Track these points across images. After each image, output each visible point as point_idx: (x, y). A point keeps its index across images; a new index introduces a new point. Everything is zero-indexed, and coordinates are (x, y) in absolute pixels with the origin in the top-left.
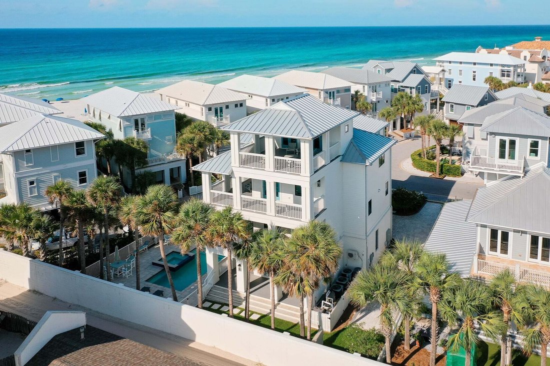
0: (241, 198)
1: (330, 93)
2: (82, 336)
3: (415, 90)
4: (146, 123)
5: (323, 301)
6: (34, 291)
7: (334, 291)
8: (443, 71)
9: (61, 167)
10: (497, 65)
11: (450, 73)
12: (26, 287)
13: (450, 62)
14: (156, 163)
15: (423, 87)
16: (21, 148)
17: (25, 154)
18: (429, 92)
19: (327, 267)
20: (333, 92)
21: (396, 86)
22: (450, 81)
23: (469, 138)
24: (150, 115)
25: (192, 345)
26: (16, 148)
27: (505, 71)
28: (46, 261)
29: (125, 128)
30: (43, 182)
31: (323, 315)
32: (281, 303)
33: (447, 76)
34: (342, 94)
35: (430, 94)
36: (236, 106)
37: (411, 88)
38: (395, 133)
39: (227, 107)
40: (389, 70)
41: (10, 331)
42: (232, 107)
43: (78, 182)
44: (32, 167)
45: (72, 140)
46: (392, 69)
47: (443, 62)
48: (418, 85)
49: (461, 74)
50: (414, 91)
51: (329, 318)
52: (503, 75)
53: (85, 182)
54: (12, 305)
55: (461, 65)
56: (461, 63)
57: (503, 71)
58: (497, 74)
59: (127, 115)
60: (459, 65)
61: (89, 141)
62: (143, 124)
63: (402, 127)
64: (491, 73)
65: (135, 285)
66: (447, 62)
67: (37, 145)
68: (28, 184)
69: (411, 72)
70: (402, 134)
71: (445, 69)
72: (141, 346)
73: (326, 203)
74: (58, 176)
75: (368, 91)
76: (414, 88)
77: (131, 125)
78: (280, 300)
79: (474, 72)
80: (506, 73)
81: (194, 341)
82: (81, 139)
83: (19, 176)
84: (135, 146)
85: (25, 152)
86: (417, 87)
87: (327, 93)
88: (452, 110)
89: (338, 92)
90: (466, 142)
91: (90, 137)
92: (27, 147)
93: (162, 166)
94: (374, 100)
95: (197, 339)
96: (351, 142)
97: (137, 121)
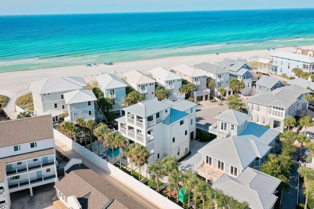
1: (195, 78)
2: (80, 166)
4: (115, 91)
6: (73, 150)
8: (271, 62)
9: (83, 109)
10: (301, 62)
11: (276, 63)
12: (71, 148)
13: (277, 57)
14: (117, 107)
15: (247, 75)
16: (72, 103)
17: (73, 105)
18: (251, 78)
20: (197, 78)
21: (234, 73)
22: (276, 67)
23: (251, 109)
24: (116, 89)
25: (110, 175)
26: (70, 103)
27: (306, 65)
28: (76, 141)
29: (107, 93)
30: (78, 114)
31: (148, 174)
33: (274, 64)
34: (202, 79)
36: (150, 84)
37: (240, 76)
39: (147, 85)
41: (65, 161)
42: (149, 85)
43: (89, 114)
44: (75, 109)
45: (86, 101)
46: (233, 65)
48: (244, 74)
49: (282, 64)
52: (305, 67)
53: (91, 114)
54: (67, 153)
56: (282, 58)
57: (305, 65)
58: (301, 67)
59: (107, 89)
60: (281, 59)
61: (92, 101)
62: (113, 92)
64: (298, 66)
65: (98, 154)
66: (275, 57)
67: (76, 102)
68: (74, 114)
69: (243, 67)
72: (93, 172)
74: (82, 112)
75: (216, 77)
77: (109, 92)
79: (289, 64)
80: (306, 66)
82: (89, 100)
83: (71, 112)
84: (108, 101)
86: (243, 76)
87: (193, 78)
88: (260, 89)
89: (199, 78)
91: (92, 100)
92: (73, 103)
93: (119, 108)
94: (219, 82)
95: (112, 173)
96: (169, 116)
97: (111, 90)
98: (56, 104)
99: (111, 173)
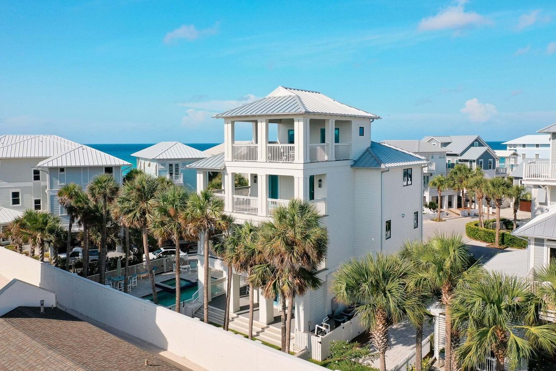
0: (233, 198)
2: (42, 310)
3: (476, 163)
4: (180, 169)
5: (317, 326)
7: (335, 320)
8: (515, 154)
13: (524, 146)
15: (486, 161)
16: (55, 165)
17: (59, 173)
18: (494, 168)
19: (307, 254)
21: (453, 160)
23: (541, 204)
24: (185, 162)
25: (162, 353)
26: (50, 165)
29: (159, 171)
31: (313, 338)
32: (271, 326)
35: (495, 170)
37: (471, 162)
38: (450, 210)
40: (445, 144)
45: (101, 163)
46: (449, 143)
47: (515, 146)
48: (480, 158)
50: (474, 165)
51: (320, 343)
55: (537, 148)
56: (537, 146)
59: (162, 158)
60: (535, 148)
61: (117, 168)
62: (177, 170)
63: (459, 206)
66: (520, 145)
67: (69, 164)
69: (472, 145)
70: (458, 211)
71: (518, 152)
73: (328, 208)
76: (474, 161)
77: (166, 169)
78: (269, 324)
81: (166, 350)
83: (53, 194)
85: (59, 170)
86: (478, 160)
90: (536, 209)
91: (118, 164)
92: (61, 165)
96: (367, 150)
97: (171, 165)
98: (15, 195)
99: (169, 349)
